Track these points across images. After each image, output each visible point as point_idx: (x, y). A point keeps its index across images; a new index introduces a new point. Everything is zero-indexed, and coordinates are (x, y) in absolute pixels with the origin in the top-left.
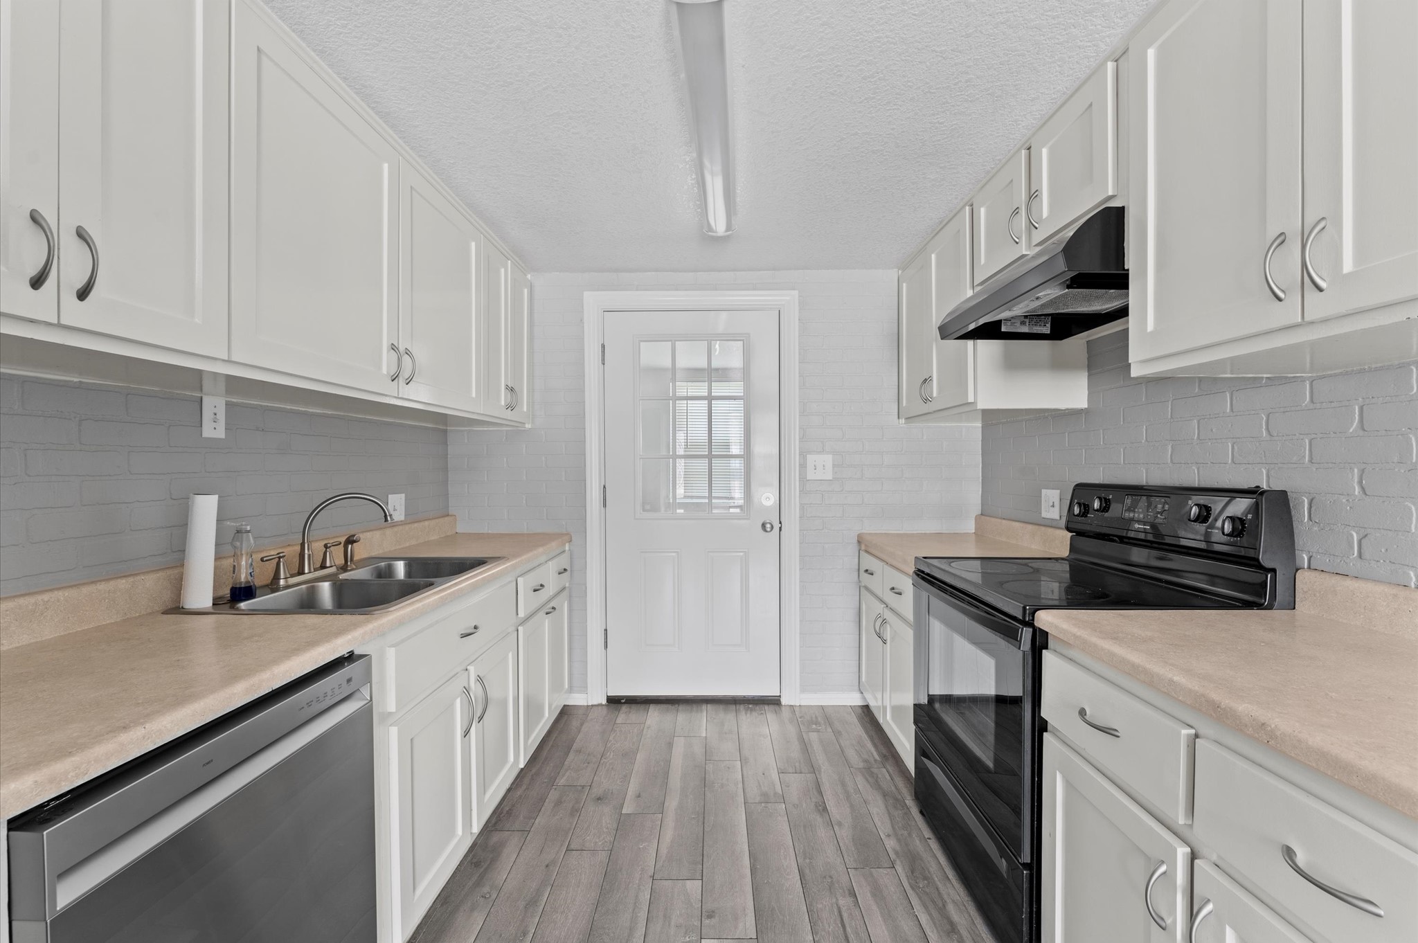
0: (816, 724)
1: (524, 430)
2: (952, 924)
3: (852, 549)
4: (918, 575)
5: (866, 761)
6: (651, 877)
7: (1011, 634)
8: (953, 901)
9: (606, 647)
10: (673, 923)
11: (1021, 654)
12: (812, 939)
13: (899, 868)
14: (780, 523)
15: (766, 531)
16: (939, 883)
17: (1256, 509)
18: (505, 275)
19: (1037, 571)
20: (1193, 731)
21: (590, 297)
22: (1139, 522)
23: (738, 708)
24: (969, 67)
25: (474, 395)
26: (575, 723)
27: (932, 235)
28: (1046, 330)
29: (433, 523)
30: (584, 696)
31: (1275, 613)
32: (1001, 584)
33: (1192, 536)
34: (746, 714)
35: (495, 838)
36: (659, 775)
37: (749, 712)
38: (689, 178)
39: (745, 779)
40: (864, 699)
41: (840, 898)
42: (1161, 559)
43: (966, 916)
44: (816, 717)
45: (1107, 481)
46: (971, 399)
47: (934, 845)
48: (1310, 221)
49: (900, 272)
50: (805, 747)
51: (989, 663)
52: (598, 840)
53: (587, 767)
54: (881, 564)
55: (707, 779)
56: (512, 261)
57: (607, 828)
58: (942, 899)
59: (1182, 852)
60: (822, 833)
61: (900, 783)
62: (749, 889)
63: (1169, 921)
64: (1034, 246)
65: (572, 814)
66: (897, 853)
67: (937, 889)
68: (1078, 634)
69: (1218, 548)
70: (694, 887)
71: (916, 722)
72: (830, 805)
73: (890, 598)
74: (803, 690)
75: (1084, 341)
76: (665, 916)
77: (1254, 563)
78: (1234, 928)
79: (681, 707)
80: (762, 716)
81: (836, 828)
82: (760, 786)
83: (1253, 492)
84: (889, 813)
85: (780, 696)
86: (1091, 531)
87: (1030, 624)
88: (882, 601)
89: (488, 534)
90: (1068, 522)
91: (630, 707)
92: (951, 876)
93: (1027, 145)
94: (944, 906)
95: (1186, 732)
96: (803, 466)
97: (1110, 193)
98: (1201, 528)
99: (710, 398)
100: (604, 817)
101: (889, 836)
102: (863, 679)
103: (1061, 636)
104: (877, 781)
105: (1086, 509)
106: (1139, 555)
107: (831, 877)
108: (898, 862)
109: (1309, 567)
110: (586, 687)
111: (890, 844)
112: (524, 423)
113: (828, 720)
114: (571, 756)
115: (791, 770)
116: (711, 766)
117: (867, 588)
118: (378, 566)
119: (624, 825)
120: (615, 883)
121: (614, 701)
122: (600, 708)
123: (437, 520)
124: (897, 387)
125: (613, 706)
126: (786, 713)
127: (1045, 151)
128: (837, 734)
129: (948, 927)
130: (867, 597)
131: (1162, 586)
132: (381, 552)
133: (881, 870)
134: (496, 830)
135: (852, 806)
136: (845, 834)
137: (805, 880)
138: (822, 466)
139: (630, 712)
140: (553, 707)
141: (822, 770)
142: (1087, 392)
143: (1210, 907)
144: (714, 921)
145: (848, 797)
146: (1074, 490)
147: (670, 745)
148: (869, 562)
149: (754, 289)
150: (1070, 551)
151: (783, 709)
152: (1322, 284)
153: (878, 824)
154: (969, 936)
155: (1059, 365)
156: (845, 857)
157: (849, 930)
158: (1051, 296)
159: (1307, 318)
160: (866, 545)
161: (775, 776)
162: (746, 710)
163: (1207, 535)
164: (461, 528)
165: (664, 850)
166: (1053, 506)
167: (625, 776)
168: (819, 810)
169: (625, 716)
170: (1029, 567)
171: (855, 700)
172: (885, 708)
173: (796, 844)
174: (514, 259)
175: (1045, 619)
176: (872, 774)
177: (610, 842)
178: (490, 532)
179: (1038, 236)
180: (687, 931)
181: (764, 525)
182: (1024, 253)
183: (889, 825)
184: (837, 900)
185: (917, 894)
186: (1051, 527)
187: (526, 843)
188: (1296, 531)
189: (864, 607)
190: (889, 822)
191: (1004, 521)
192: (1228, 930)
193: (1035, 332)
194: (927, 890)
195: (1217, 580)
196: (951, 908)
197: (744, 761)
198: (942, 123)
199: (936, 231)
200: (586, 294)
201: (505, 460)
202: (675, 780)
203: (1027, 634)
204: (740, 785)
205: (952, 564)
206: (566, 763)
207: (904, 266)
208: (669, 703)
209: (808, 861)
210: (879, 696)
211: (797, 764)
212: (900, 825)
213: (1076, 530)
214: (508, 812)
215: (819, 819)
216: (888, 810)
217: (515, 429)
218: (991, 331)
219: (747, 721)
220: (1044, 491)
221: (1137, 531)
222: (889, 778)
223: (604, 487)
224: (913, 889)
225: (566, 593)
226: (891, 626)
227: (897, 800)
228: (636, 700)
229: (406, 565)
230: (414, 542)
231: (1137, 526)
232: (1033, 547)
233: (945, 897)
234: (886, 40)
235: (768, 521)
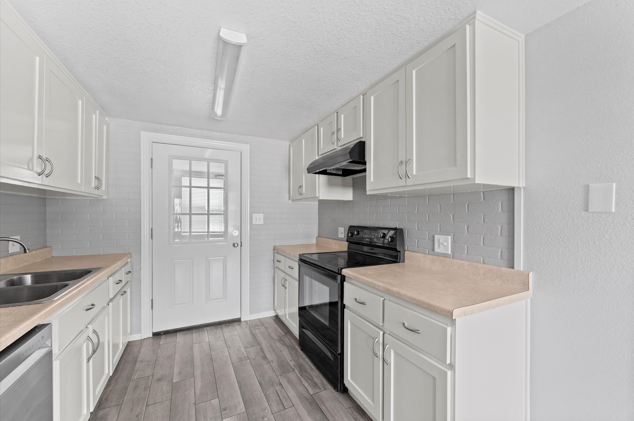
0: (257, 326)
1: (102, 200)
2: (316, 384)
3: (271, 252)
4: (300, 261)
5: (279, 336)
6: (194, 404)
7: (334, 278)
8: (315, 376)
9: (152, 308)
10: (208, 418)
11: (338, 284)
12: (268, 404)
13: (296, 371)
14: (241, 243)
15: (235, 247)
16: (310, 372)
17: (395, 234)
18: (95, 118)
19: (339, 256)
20: (383, 298)
21: (144, 135)
22: (368, 238)
23: (221, 326)
24: (322, 85)
25: (79, 182)
26: (136, 349)
27: (303, 132)
28: (341, 173)
29: (38, 251)
30: (140, 335)
31: (400, 264)
32: (330, 261)
33: (380, 243)
34: (226, 328)
35: (101, 413)
36: (190, 362)
37: (227, 327)
38: (209, 95)
39: (230, 354)
40: (276, 312)
41: (276, 387)
42: (371, 249)
43: (320, 379)
44: (257, 324)
45: (358, 225)
46: (317, 196)
47: (307, 360)
48: (408, 159)
49: (290, 143)
50: (254, 336)
51: (327, 289)
52: (163, 397)
53: (148, 367)
54: (284, 257)
55: (213, 358)
56: (99, 111)
57: (167, 391)
58: (312, 376)
59: (381, 333)
60: (266, 366)
61: (293, 341)
62: (239, 395)
63: (378, 354)
64: (340, 146)
65: (145, 389)
66: (294, 366)
67: (310, 374)
68: (355, 275)
69: (386, 245)
70: (215, 402)
71: (299, 316)
72: (268, 356)
73: (288, 271)
74: (251, 313)
75: (352, 178)
76: (204, 417)
77: (395, 250)
78: (393, 349)
79: (194, 331)
80: (233, 327)
81: (271, 363)
82: (238, 355)
83: (395, 229)
84: (290, 353)
85: (241, 318)
86: (354, 242)
87: (340, 274)
88: (284, 272)
89: (76, 256)
90: (347, 239)
91: (166, 336)
92: (313, 368)
93: (336, 111)
94: (312, 378)
95: (383, 299)
96: (251, 219)
97: (361, 136)
98: (382, 239)
99: (208, 188)
100: (165, 386)
101: (291, 361)
102: (276, 305)
103: (350, 277)
104: (284, 342)
105: (352, 234)
106: (366, 249)
107: (272, 381)
108: (295, 369)
109: (407, 250)
110: (141, 331)
111: (292, 363)
112: (103, 196)
113: (262, 324)
114: (138, 365)
115: (249, 346)
116: (214, 353)
117: (277, 268)
118: (11, 279)
119: (175, 388)
120: (176, 412)
121: (157, 335)
122: (149, 339)
123: (41, 250)
124: (288, 187)
125: (156, 337)
126: (243, 324)
127: (342, 116)
128: (266, 328)
129: (315, 385)
130: (278, 272)
131: (373, 258)
132: (5, 271)
133: (290, 373)
134: (101, 409)
135: (276, 354)
136: (275, 365)
137: (262, 385)
138: (259, 219)
139: (167, 338)
140: (124, 343)
141: (263, 343)
142: (352, 195)
143: (388, 346)
144: (226, 411)
145: (274, 351)
146: (349, 228)
147: (192, 348)
148: (278, 257)
149: (230, 141)
150: (348, 249)
151: (242, 323)
152: (410, 177)
153: (287, 357)
154: (321, 385)
155: (344, 185)
156: (276, 372)
157: (281, 397)
158: (344, 164)
159: (407, 185)
160: (277, 250)
161: (243, 350)
162: (226, 326)
163: (383, 241)
164: (55, 254)
165: (198, 392)
166: (342, 233)
167: (171, 366)
168: (264, 358)
169: (163, 340)
170: (335, 255)
171: (272, 314)
172: (285, 315)
173: (256, 373)
174: (100, 110)
175: (345, 272)
176: (282, 341)
177: (170, 396)
178: (77, 255)
179: (341, 143)
180: (215, 419)
181: (234, 245)
182: (336, 148)
183: (290, 357)
184: (275, 388)
185: (303, 377)
186: (342, 240)
187: (121, 410)
188: (405, 240)
189: (276, 275)
190: (290, 356)
191: (326, 239)
192: (392, 350)
193: (337, 173)
194: (306, 375)
195: (386, 255)
196: (315, 378)
197: (228, 347)
198: (311, 99)
199: (305, 131)
200: (142, 132)
201: (89, 215)
202: (197, 361)
203: (339, 277)
204: (229, 357)
205: (312, 256)
206: (136, 368)
207: (292, 141)
208: (187, 330)
209: (262, 378)
210: (283, 310)
211: (252, 343)
212: (295, 356)
213: (350, 241)
214: (105, 399)
215: (264, 362)
216: (290, 352)
217: (95, 198)
218: (324, 172)
219: (227, 332)
220: (339, 228)
221: (367, 241)
222: (289, 340)
223: (152, 229)
224: (302, 376)
225: (129, 284)
226: (288, 282)
227: (292, 347)
228: (169, 332)
229: (32, 277)
230: (26, 264)
231: (367, 240)
232: (336, 248)
233: (313, 375)
234: (297, 71)
235: (235, 242)
